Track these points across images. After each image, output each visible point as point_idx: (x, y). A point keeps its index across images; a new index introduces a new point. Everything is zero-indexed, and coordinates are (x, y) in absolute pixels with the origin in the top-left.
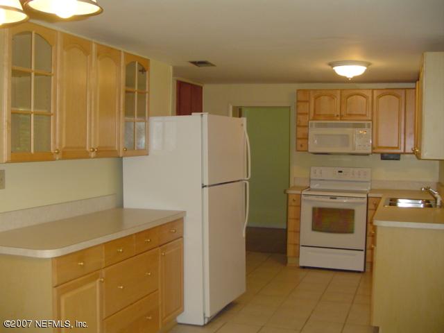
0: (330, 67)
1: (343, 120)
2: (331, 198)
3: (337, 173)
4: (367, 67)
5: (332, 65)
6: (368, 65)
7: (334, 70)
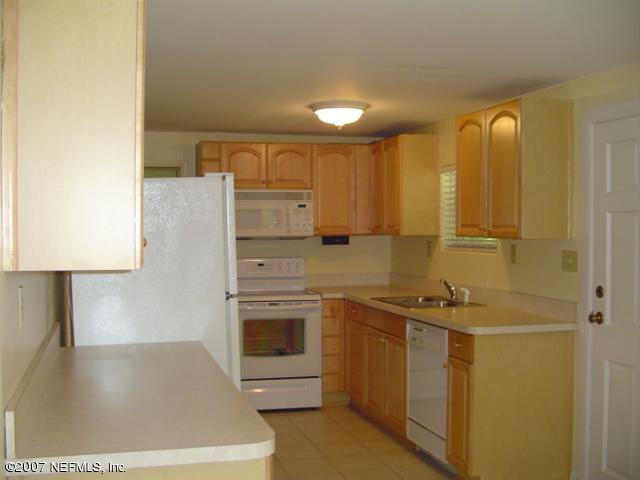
0: (310, 111)
1: (271, 188)
2: (271, 305)
3: (258, 268)
4: (364, 110)
5: (314, 107)
6: (366, 107)
7: (316, 116)
